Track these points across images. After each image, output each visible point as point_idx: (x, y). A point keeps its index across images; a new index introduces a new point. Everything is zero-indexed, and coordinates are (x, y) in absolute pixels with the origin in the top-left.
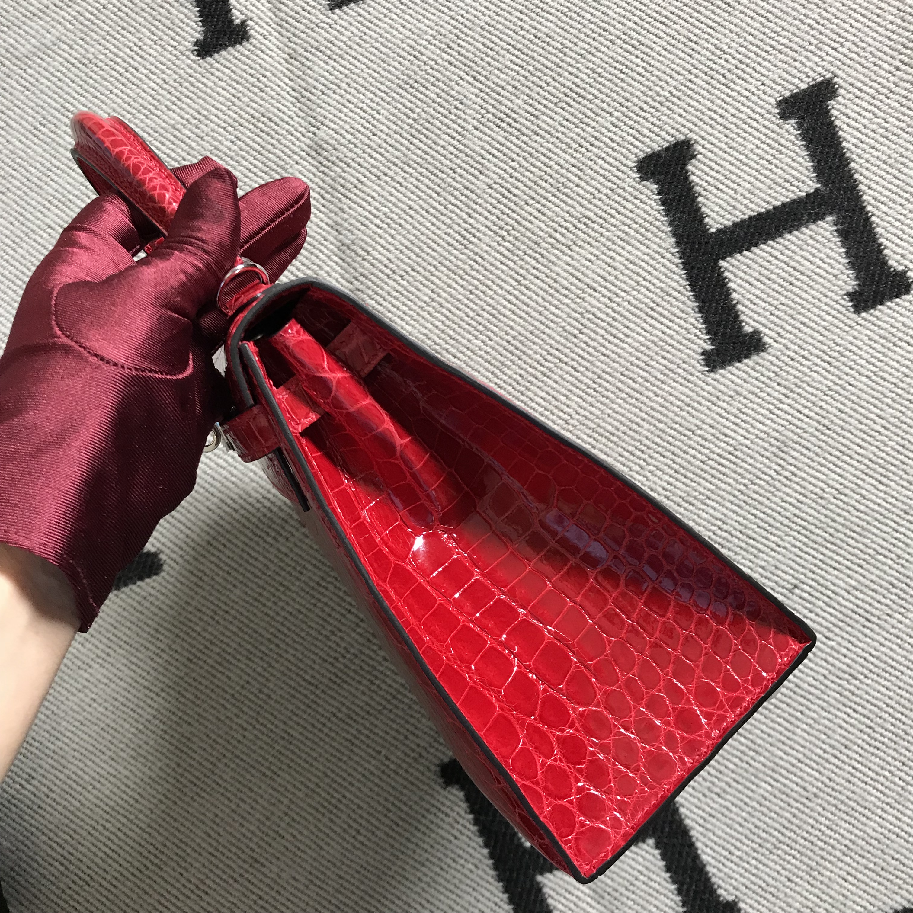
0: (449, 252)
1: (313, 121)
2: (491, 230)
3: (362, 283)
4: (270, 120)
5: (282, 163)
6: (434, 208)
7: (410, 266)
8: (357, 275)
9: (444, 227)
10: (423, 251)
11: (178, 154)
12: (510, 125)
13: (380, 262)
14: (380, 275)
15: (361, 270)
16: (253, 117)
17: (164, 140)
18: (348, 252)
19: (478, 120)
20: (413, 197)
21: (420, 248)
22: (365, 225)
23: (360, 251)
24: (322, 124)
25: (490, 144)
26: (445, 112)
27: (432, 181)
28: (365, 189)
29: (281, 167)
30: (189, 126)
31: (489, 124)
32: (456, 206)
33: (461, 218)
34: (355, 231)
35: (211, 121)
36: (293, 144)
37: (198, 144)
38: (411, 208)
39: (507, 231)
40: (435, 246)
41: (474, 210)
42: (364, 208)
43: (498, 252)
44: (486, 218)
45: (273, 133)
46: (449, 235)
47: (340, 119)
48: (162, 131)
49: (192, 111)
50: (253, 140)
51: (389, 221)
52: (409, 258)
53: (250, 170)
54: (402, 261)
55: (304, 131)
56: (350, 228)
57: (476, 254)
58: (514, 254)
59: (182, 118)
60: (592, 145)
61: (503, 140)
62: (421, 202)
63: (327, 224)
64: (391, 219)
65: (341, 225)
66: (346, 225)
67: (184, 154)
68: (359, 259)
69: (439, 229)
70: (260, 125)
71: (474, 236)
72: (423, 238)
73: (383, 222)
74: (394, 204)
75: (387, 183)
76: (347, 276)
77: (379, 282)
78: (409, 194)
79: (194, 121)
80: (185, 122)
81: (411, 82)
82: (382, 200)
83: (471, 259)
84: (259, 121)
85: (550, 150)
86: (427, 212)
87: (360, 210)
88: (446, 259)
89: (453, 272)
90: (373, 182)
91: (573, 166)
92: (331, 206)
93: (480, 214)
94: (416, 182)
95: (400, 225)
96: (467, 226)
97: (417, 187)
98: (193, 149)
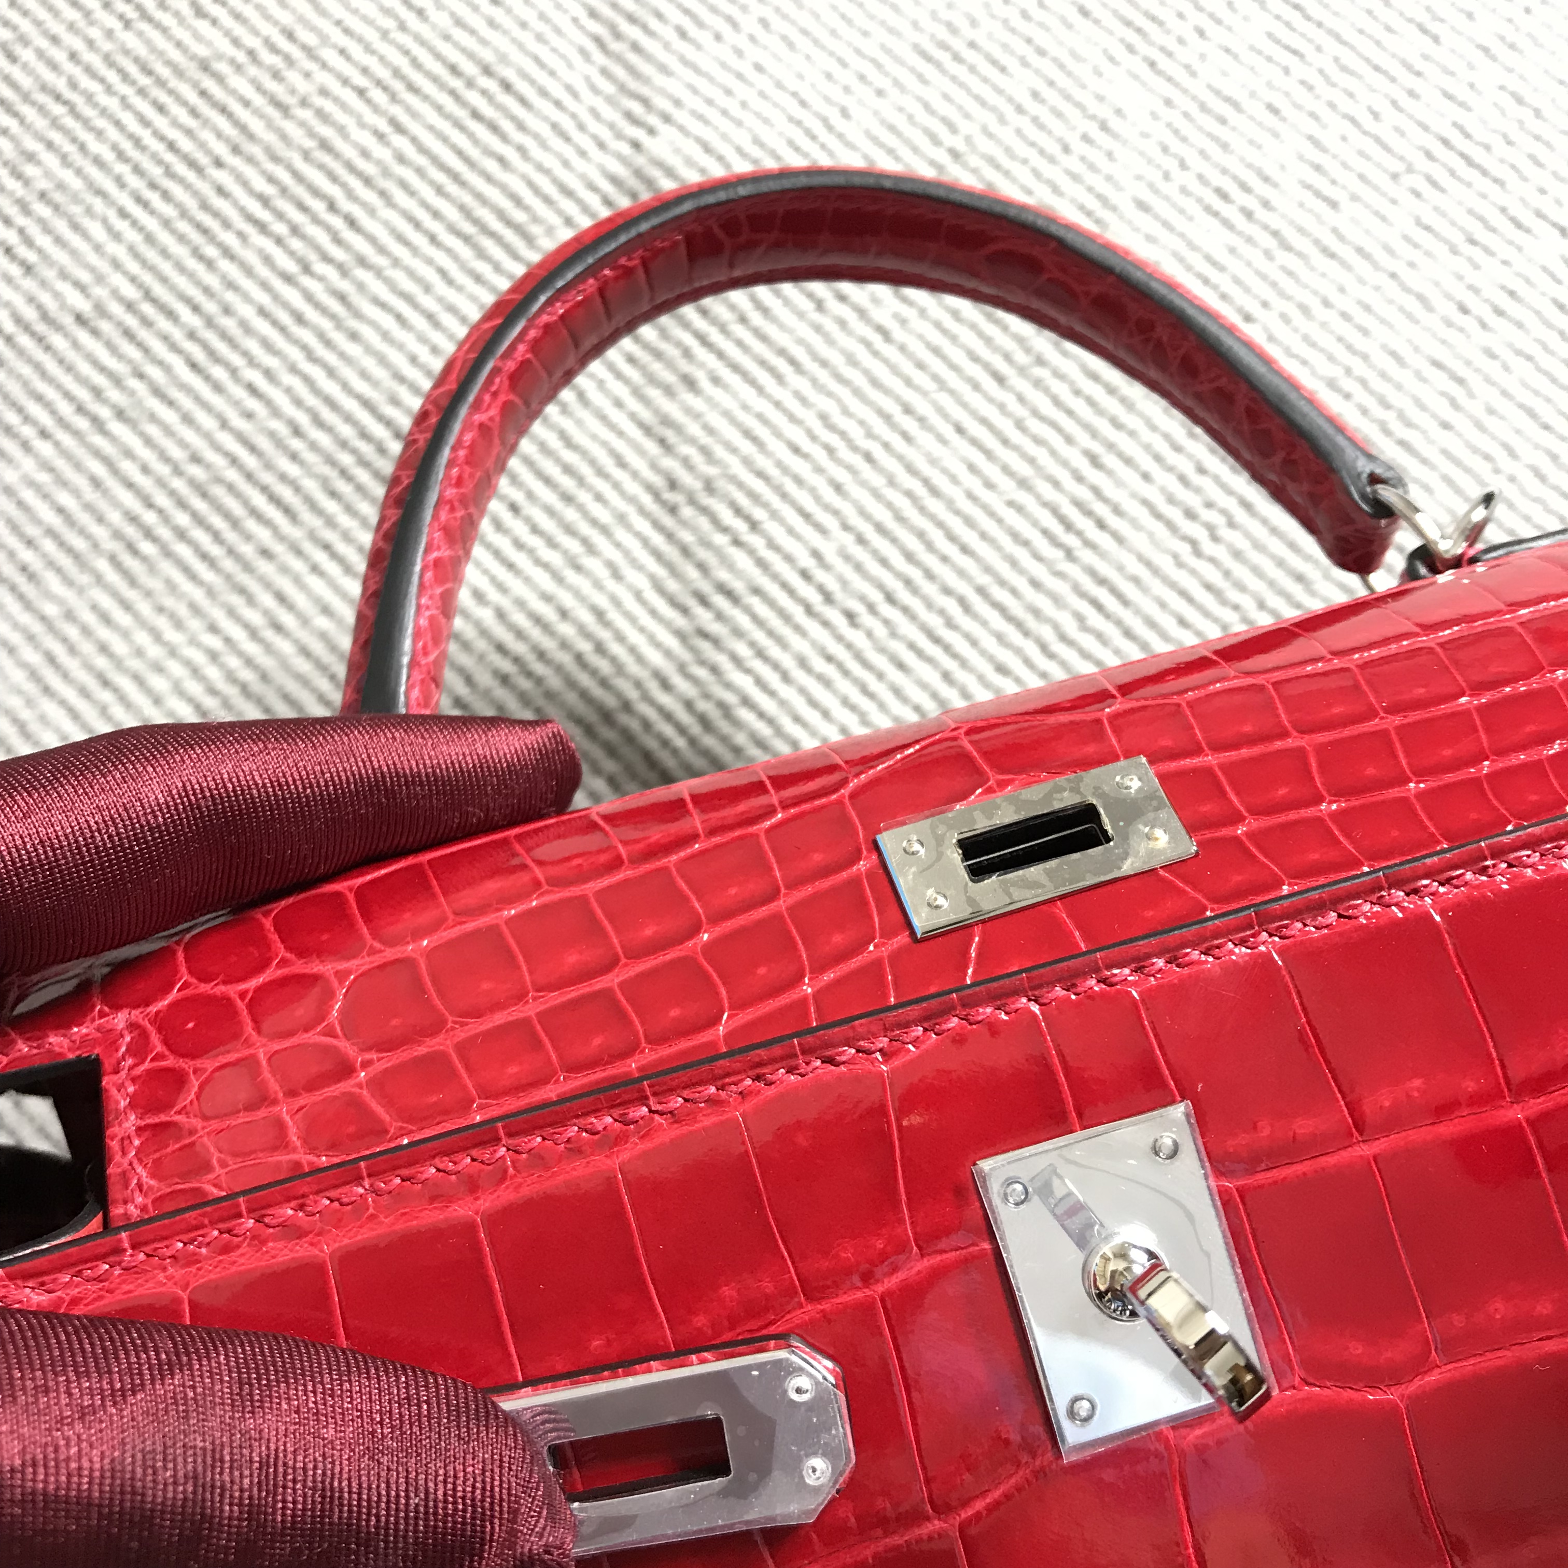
0: (1014, 563)
1: (637, 108)
2: (1158, 516)
3: (720, 616)
4: (507, 87)
5: (520, 216)
6: (984, 421)
7: (881, 587)
8: (706, 587)
9: (1006, 484)
10: (930, 546)
11: (202, 146)
12: (1249, 215)
13: (789, 559)
14: (783, 599)
15: (723, 575)
16: (454, 70)
17: (163, 98)
18: (687, 512)
19: (1151, 186)
20: (920, 378)
21: (921, 535)
22: (755, 440)
23: (727, 516)
24: (667, 118)
25: (1181, 260)
26: (1054, 149)
27: (988, 341)
28: (771, 330)
29: (518, 229)
30: (253, 71)
31: (1182, 200)
32: (1054, 425)
33: (1065, 464)
34: (720, 452)
35: (324, 66)
36: (566, 164)
37: (270, 125)
38: (908, 410)
39: (1211, 529)
40: (970, 538)
41: (1111, 447)
42: (760, 390)
43: (1172, 585)
44: (1146, 477)
45: (507, 126)
46: (1020, 509)
47: (725, 113)
48: (164, 72)
49: (267, 29)
50: (445, 139)
51: (834, 440)
52: (884, 562)
53: (417, 225)
54: (859, 567)
55: (606, 135)
56: (705, 439)
57: (1102, 582)
58: (1223, 601)
59: (236, 42)
60: (1499, 312)
61: (1223, 257)
62: (944, 399)
63: (633, 416)
64: (843, 435)
65: (678, 429)
66: (694, 429)
67: (221, 149)
68: (720, 540)
69: (989, 485)
70: (474, 98)
71: (1101, 525)
72: (935, 506)
73: (813, 438)
74: (857, 392)
75: (842, 324)
76: (672, 585)
77: (775, 622)
78: (908, 368)
79: (268, 58)
80: (241, 57)
81: (958, 45)
82: (823, 376)
83: (1083, 595)
84: (470, 84)
85: (1367, 308)
86: (960, 430)
87: (747, 393)
88: (1002, 583)
89: (1019, 625)
90: (801, 315)
91: (1437, 364)
92: (657, 367)
93: (1128, 461)
94: (936, 338)
95: (868, 458)
96: (1084, 493)
97: (936, 351)
98: (251, 137)
